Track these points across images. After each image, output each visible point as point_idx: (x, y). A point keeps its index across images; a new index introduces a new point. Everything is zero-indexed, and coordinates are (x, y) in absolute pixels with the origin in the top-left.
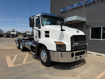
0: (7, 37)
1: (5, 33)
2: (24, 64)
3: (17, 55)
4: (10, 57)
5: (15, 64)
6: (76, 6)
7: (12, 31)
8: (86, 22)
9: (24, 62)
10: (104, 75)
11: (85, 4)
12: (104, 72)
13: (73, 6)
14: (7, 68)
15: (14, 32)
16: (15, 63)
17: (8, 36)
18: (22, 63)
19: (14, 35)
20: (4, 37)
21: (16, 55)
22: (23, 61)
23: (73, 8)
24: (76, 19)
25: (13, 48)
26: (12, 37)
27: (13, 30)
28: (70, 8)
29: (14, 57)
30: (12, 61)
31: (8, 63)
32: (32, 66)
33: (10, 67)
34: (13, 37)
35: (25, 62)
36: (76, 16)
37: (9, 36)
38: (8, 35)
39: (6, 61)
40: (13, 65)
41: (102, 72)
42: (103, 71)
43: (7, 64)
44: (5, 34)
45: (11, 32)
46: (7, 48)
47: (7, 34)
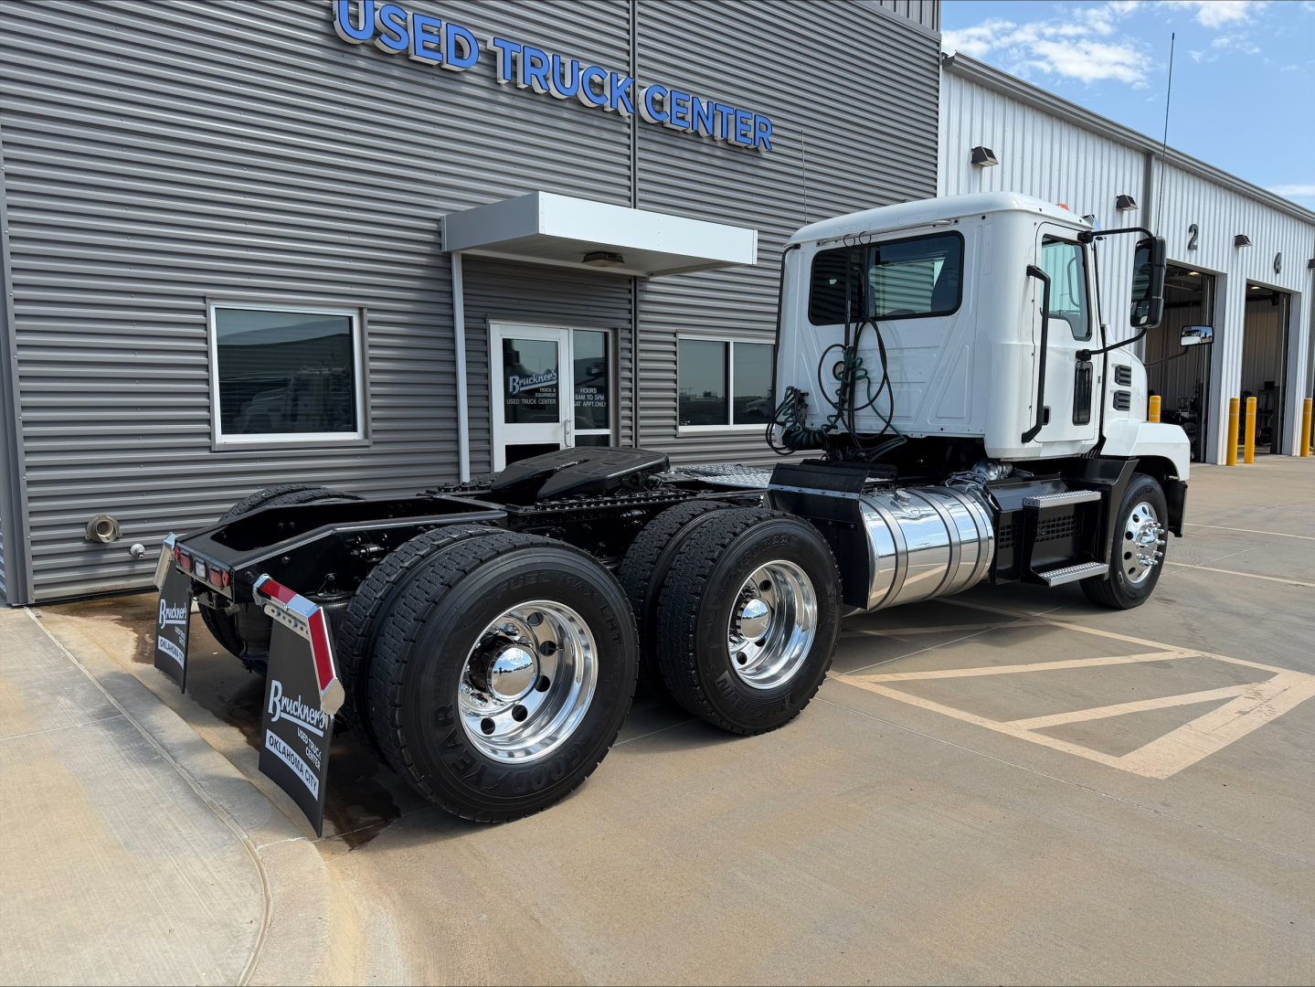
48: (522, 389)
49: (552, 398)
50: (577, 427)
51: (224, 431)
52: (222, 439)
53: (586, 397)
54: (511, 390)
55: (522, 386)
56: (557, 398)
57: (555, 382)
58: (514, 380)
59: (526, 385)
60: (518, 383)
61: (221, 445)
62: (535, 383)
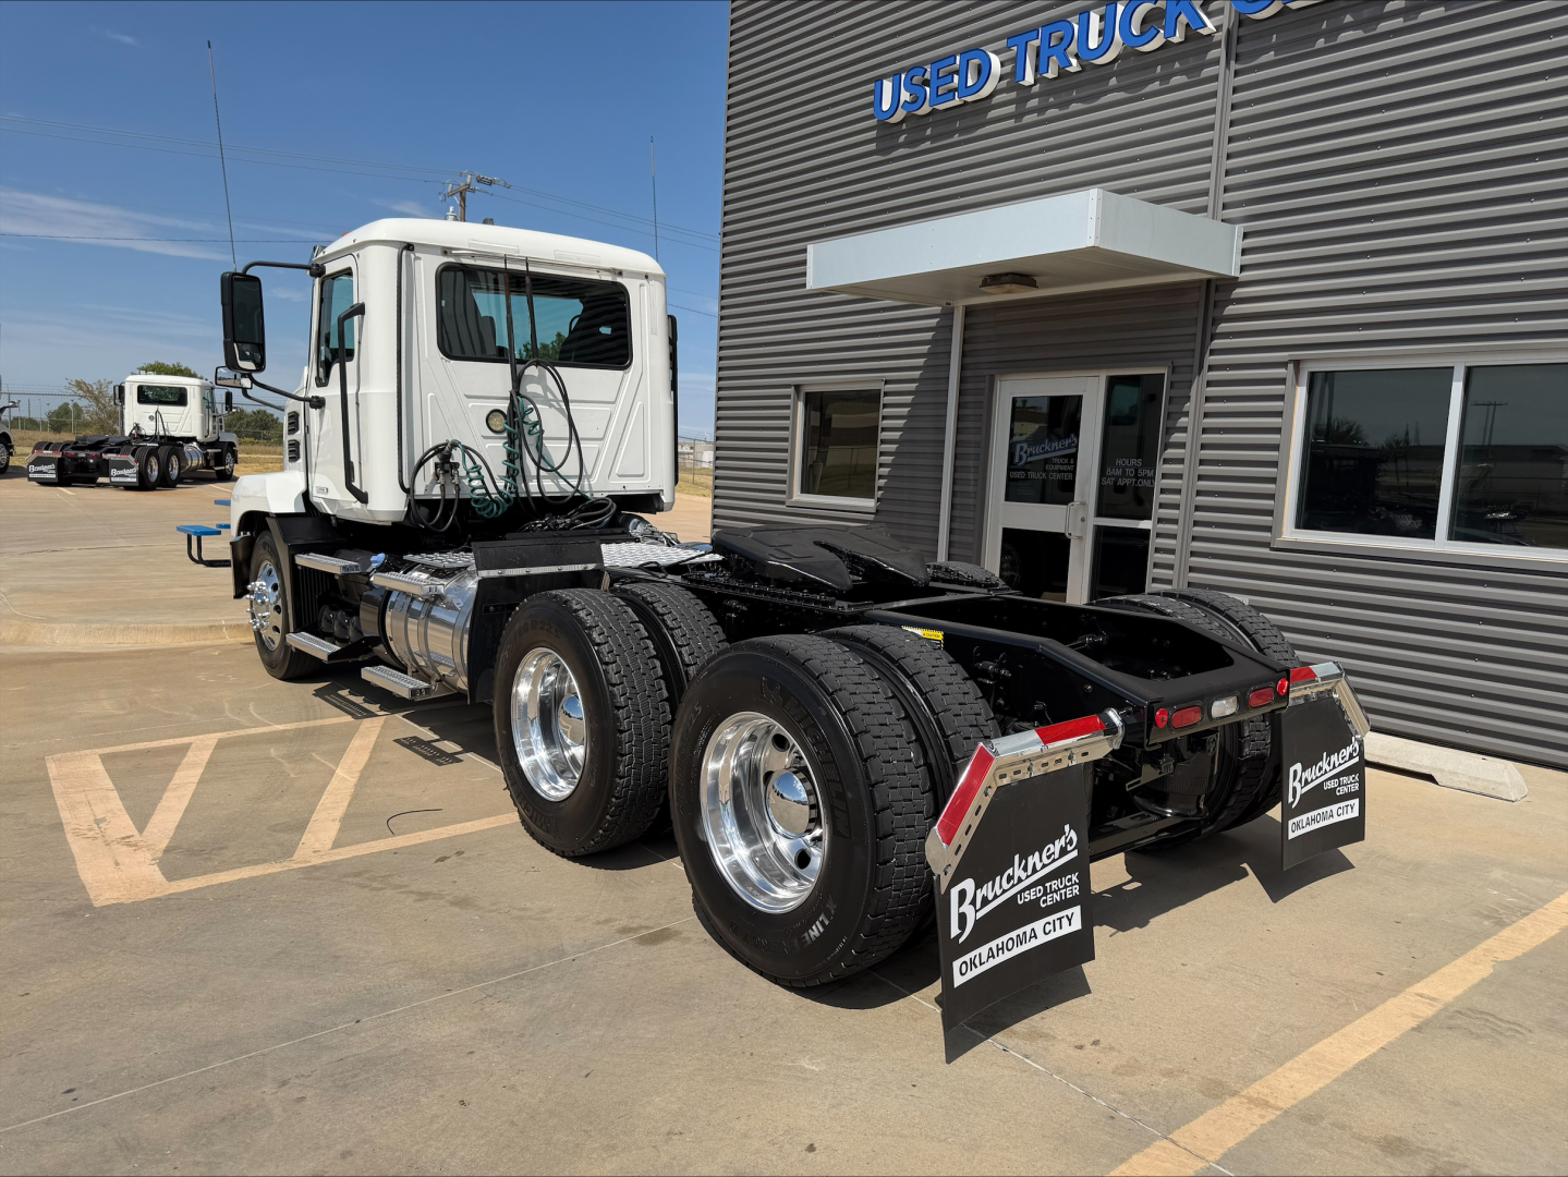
0: (64, 480)
1: (40, 412)
2: (316, 861)
3: (221, 745)
4: (105, 759)
5: (177, 859)
6: (1104, 47)
7: (145, 396)
8: (1233, 283)
9: (320, 840)
10: (1418, 1029)
11: (1242, 22)
12: (1419, 987)
13: (1065, 41)
14: (69, 914)
15: (179, 398)
16: (191, 852)
17: (82, 466)
18: (288, 852)
19: (174, 444)
20: (20, 472)
21: (202, 748)
22: (301, 826)
23: (1063, 74)
24: (1091, 243)
25: (163, 641)
26: (142, 475)
27: (159, 369)
28: (1012, 77)
29: (174, 768)
30: (141, 822)
31: (76, 846)
32: (423, 896)
33: (117, 907)
34: (165, 482)
35: (337, 844)
36: (1094, 193)
37: (104, 468)
38: (76, 447)
39: (58, 826)
40: (158, 876)
41: (1397, 988)
42: (1420, 978)
43: (70, 859)
44: (31, 424)
45: (131, 396)
46: (63, 638)
47: (67, 437)
48: (1030, 459)
49: (1068, 471)
50: (1099, 514)
51: (803, 491)
52: (798, 497)
53: (1124, 472)
54: (1017, 460)
55: (1031, 455)
56: (1074, 472)
57: (1073, 450)
58: (1022, 448)
59: (1036, 455)
60: (1026, 452)
61: (797, 502)
62: (1047, 452)
